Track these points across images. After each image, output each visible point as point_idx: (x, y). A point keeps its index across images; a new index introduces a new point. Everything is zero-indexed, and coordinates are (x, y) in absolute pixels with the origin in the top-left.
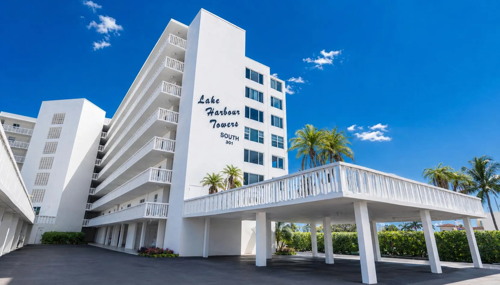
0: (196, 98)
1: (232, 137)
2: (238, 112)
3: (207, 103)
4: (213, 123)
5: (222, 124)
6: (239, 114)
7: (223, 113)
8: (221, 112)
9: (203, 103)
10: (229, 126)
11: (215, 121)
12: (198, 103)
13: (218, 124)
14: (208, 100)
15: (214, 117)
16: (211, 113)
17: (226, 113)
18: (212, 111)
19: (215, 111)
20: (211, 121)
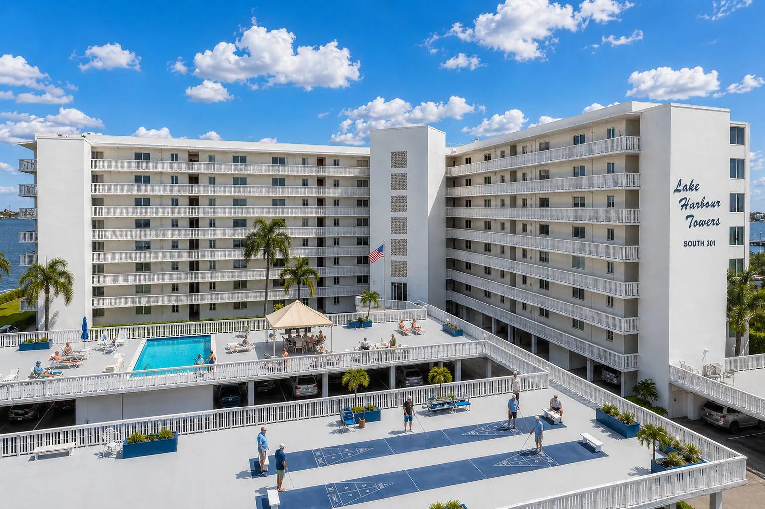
0: (674, 185)
1: (697, 243)
2: (718, 202)
3: (684, 190)
4: (690, 219)
5: (701, 221)
6: (718, 206)
7: (700, 205)
8: (698, 203)
9: (680, 190)
10: (708, 225)
11: (692, 216)
12: (674, 191)
13: (696, 221)
14: (686, 185)
15: (689, 212)
16: (686, 205)
17: (704, 206)
18: (686, 203)
19: (690, 203)
20: (688, 217)
